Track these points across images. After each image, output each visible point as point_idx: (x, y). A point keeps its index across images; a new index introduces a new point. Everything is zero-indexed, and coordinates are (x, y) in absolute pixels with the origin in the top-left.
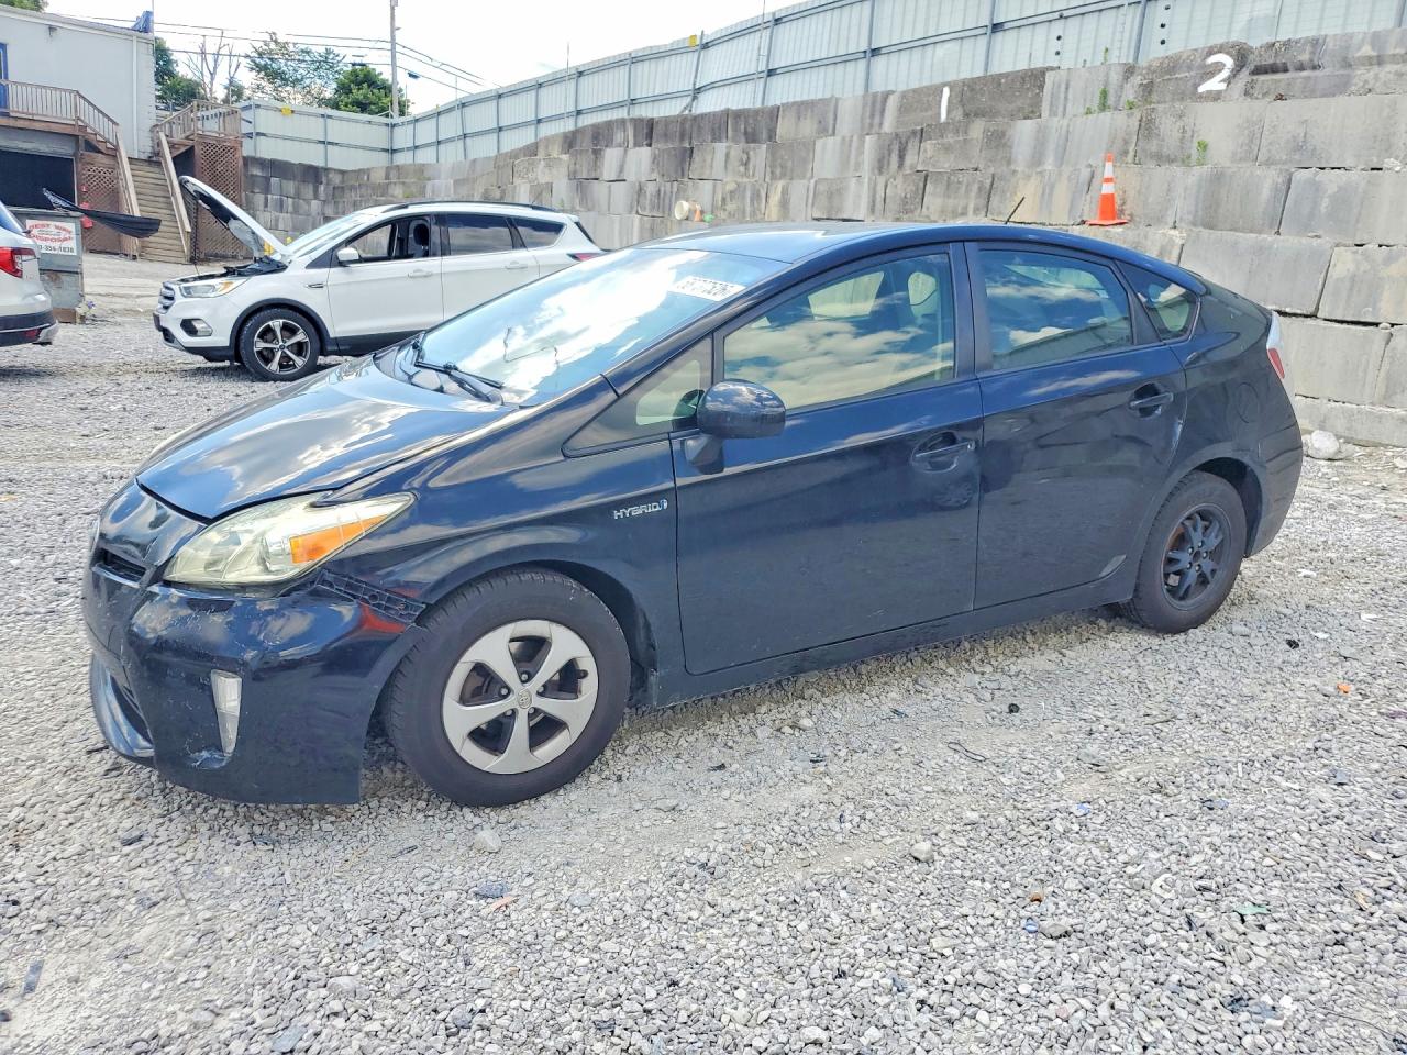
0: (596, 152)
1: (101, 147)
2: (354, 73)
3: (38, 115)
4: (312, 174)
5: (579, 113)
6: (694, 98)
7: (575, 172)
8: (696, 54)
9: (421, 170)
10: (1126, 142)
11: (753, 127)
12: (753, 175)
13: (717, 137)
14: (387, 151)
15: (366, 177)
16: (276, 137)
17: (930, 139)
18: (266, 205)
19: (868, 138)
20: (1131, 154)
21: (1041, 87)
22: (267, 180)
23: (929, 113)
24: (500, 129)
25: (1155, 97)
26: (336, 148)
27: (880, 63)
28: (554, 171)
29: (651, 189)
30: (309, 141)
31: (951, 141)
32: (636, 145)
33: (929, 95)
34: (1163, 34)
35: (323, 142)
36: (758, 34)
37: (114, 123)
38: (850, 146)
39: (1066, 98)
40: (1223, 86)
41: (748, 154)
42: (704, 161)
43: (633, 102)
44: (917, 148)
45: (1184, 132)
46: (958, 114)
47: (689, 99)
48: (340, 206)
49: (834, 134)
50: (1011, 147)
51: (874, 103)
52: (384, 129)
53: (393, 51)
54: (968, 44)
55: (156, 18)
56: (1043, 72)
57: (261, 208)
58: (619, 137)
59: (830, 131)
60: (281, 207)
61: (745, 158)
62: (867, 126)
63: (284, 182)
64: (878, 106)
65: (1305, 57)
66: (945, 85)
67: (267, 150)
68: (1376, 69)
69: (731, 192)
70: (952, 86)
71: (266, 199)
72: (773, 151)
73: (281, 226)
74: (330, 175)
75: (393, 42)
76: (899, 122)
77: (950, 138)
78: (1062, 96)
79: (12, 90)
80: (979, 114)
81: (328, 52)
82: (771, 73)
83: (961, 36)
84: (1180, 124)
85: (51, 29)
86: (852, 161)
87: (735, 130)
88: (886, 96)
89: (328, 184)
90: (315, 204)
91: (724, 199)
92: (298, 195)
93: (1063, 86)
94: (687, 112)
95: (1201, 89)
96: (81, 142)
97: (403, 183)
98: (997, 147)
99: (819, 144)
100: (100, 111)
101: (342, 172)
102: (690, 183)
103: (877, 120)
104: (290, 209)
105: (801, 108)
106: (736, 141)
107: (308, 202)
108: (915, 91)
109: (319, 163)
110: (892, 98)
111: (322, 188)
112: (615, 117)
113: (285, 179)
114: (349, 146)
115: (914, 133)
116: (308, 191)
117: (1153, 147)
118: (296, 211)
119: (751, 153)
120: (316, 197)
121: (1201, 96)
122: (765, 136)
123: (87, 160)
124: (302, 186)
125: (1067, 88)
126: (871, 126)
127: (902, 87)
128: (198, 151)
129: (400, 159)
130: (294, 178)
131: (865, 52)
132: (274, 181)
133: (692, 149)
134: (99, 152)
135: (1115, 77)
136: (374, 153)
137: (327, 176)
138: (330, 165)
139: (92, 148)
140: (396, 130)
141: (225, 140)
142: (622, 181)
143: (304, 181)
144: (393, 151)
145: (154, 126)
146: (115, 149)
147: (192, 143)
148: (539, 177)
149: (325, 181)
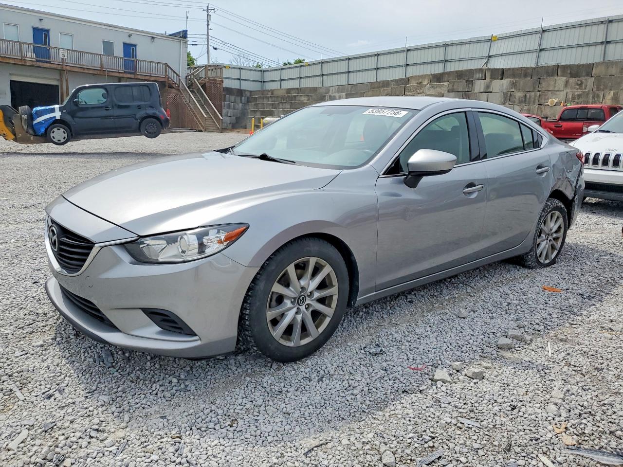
1: (174, 86)
3: (152, 74)
6: (488, 60)
8: (489, 43)
12: (585, 89)
14: (261, 82)
18: (224, 106)
22: (225, 96)
24: (349, 72)
26: (244, 81)
27: (611, 47)
30: (234, 79)
35: (239, 79)
37: (178, 76)
47: (486, 60)
52: (260, 73)
55: (188, 33)
57: (223, 108)
60: (229, 107)
61: (579, 82)
72: (599, 79)
73: (229, 115)
74: (246, 93)
75: (208, 35)
79: (139, 64)
82: (541, 50)
85: (153, 38)
87: (563, 73)
89: (245, 97)
90: (240, 104)
92: (235, 102)
96: (167, 85)
97: (307, 95)
100: (174, 71)
101: (251, 92)
104: (232, 107)
107: (238, 104)
109: (239, 88)
111: (243, 98)
112: (465, 68)
113: (232, 95)
114: (249, 80)
116: (238, 99)
118: (234, 108)
120: (241, 103)
122: (584, 74)
123: (169, 92)
124: (236, 98)
128: (208, 85)
130: (234, 95)
131: (603, 42)
132: (227, 96)
133: (540, 80)
134: (173, 88)
136: (257, 83)
137: (245, 93)
138: (242, 88)
139: (171, 87)
140: (265, 73)
141: (217, 80)
142: (491, 92)
143: (237, 96)
144: (264, 82)
145: (187, 77)
146: (179, 86)
147: (205, 82)
148: (426, 91)
149: (244, 95)
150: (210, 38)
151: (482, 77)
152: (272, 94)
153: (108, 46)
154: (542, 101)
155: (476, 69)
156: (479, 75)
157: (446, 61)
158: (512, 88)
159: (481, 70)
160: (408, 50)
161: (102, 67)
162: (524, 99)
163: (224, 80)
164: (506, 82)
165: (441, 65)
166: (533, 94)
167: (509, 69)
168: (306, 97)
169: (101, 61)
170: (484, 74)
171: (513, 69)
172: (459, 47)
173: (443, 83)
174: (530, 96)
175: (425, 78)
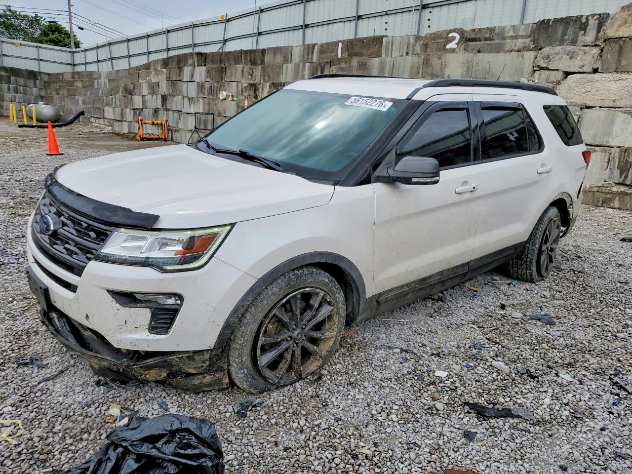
0: (179, 68)
2: (50, 26)
4: (33, 75)
5: (169, 49)
7: (170, 77)
8: (224, 24)
9: (91, 74)
10: (418, 68)
11: (254, 57)
12: (255, 80)
13: (237, 62)
14: (71, 64)
15: (61, 77)
16: (13, 57)
17: (334, 65)
18: (9, 90)
19: (307, 64)
20: (420, 73)
21: (381, 44)
22: (9, 77)
23: (333, 54)
24: (130, 56)
25: (429, 50)
28: (159, 77)
29: (207, 85)
30: (30, 59)
31: (344, 66)
32: (199, 65)
33: (333, 46)
34: (429, 23)
35: (37, 60)
36: (253, 16)
38: (299, 68)
39: (392, 49)
40: (456, 46)
41: (252, 70)
42: (232, 73)
43: (195, 45)
44: (328, 69)
45: (442, 64)
46: (346, 55)
47: (221, 44)
48: (49, 90)
49: (291, 62)
50: (369, 70)
51: (308, 49)
52: (69, 54)
53: (70, 15)
54: (347, 24)
56: (382, 37)
57: (6, 91)
58: (190, 61)
59: (289, 61)
60: (16, 91)
62: (306, 59)
63: (18, 79)
64: (311, 49)
65: (487, 36)
66: (340, 41)
67: (9, 63)
68: (515, 41)
69: (245, 87)
70: (342, 42)
71: (9, 87)
72: (264, 69)
73: (17, 101)
74: (42, 76)
75: (70, 11)
76: (319, 58)
77: (343, 65)
78: (390, 48)
80: (356, 55)
81: (36, 16)
82: (260, 34)
83: (344, 20)
84: (440, 61)
86: (300, 75)
87: (246, 59)
88: (314, 46)
89: (41, 80)
90: (34, 90)
91: (242, 90)
92: (25, 85)
93: (390, 44)
94: (221, 51)
95: (448, 47)
97: (82, 81)
98: (364, 69)
99: (285, 66)
101: (49, 74)
102: (226, 83)
103: (310, 57)
104: (22, 91)
105: (276, 50)
106: (245, 63)
107: (31, 88)
108: (326, 44)
109: (36, 69)
110: (316, 47)
111: (38, 82)
112: (187, 52)
114: (51, 62)
115: (327, 62)
116: (31, 83)
117: (429, 71)
118: (25, 93)
119: (254, 70)
120: (35, 86)
121: (447, 50)
124: (27, 81)
125: (392, 45)
126: (308, 59)
127: (319, 42)
129: (79, 69)
130: (23, 77)
131: (302, 26)
132: (12, 78)
133: (226, 67)
135: (412, 41)
136: (64, 65)
137: (40, 76)
138: (42, 71)
140: (75, 54)
142: (193, 81)
143: (28, 78)
144: (75, 65)
148: (152, 79)
149: (39, 78)
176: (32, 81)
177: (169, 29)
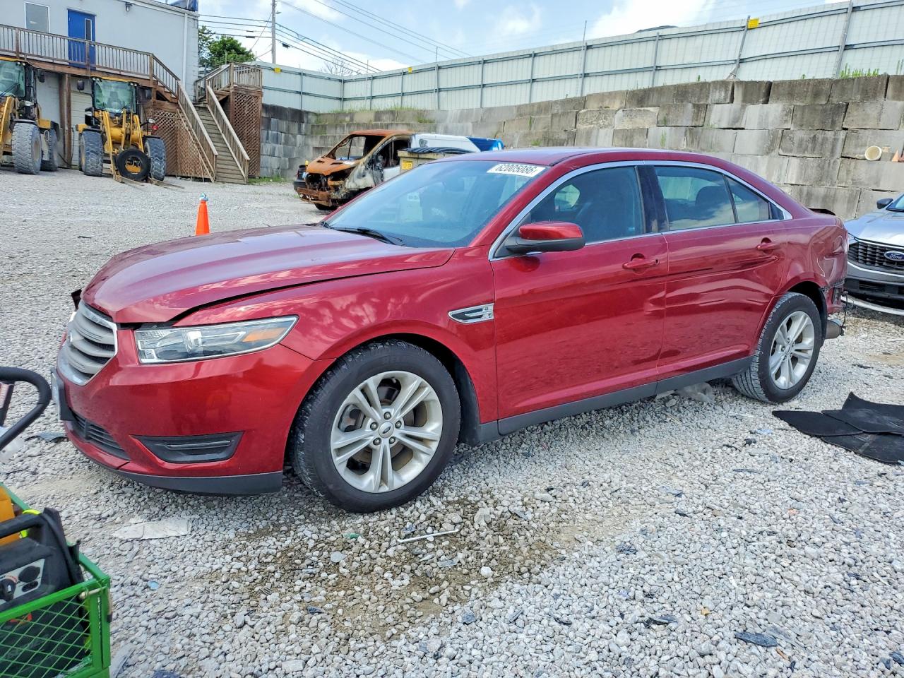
1: (168, 96)
3: (124, 71)
4: (298, 116)
5: (586, 75)
8: (741, 33)
16: (270, 89)
18: (267, 138)
22: (269, 120)
24: (484, 86)
26: (307, 96)
30: (290, 92)
32: (747, 100)
35: (300, 93)
37: (177, 79)
47: (735, 66)
52: (338, 83)
57: (264, 140)
60: (277, 140)
63: (280, 121)
71: (268, 134)
73: (276, 154)
74: (310, 117)
75: (273, 22)
82: (848, 49)
85: (129, 5)
89: (308, 123)
90: (299, 137)
92: (288, 131)
96: (153, 93)
100: (168, 70)
101: (315, 114)
104: (283, 141)
107: (295, 137)
109: (299, 108)
111: (303, 126)
113: (282, 119)
114: (317, 96)
116: (294, 128)
118: (286, 143)
120: (300, 132)
123: (158, 106)
124: (291, 124)
128: (232, 99)
130: (286, 119)
132: (274, 121)
133: (848, 105)
134: (167, 100)
136: (331, 100)
137: (307, 117)
138: (303, 109)
139: (160, 97)
140: (346, 83)
141: (251, 91)
142: (743, 129)
143: (292, 121)
144: (344, 99)
145: (197, 81)
146: (177, 98)
147: (227, 94)
148: (616, 123)
149: (305, 120)
150: (277, 27)
151: (725, 99)
152: (352, 119)
153: (37, 15)
154: (850, 151)
155: (714, 82)
156: (719, 95)
157: (658, 68)
158: (786, 121)
159: (723, 84)
160: (589, 47)
161: (18, 52)
162: (810, 145)
163: (263, 90)
164: (775, 109)
165: (648, 76)
166: (830, 134)
167: (782, 83)
168: (405, 126)
169: (17, 40)
170: (730, 92)
171: (791, 82)
172: (683, 41)
173: (649, 109)
174: (823, 139)
175: (615, 98)
176: (297, 125)
177: (589, 44)
